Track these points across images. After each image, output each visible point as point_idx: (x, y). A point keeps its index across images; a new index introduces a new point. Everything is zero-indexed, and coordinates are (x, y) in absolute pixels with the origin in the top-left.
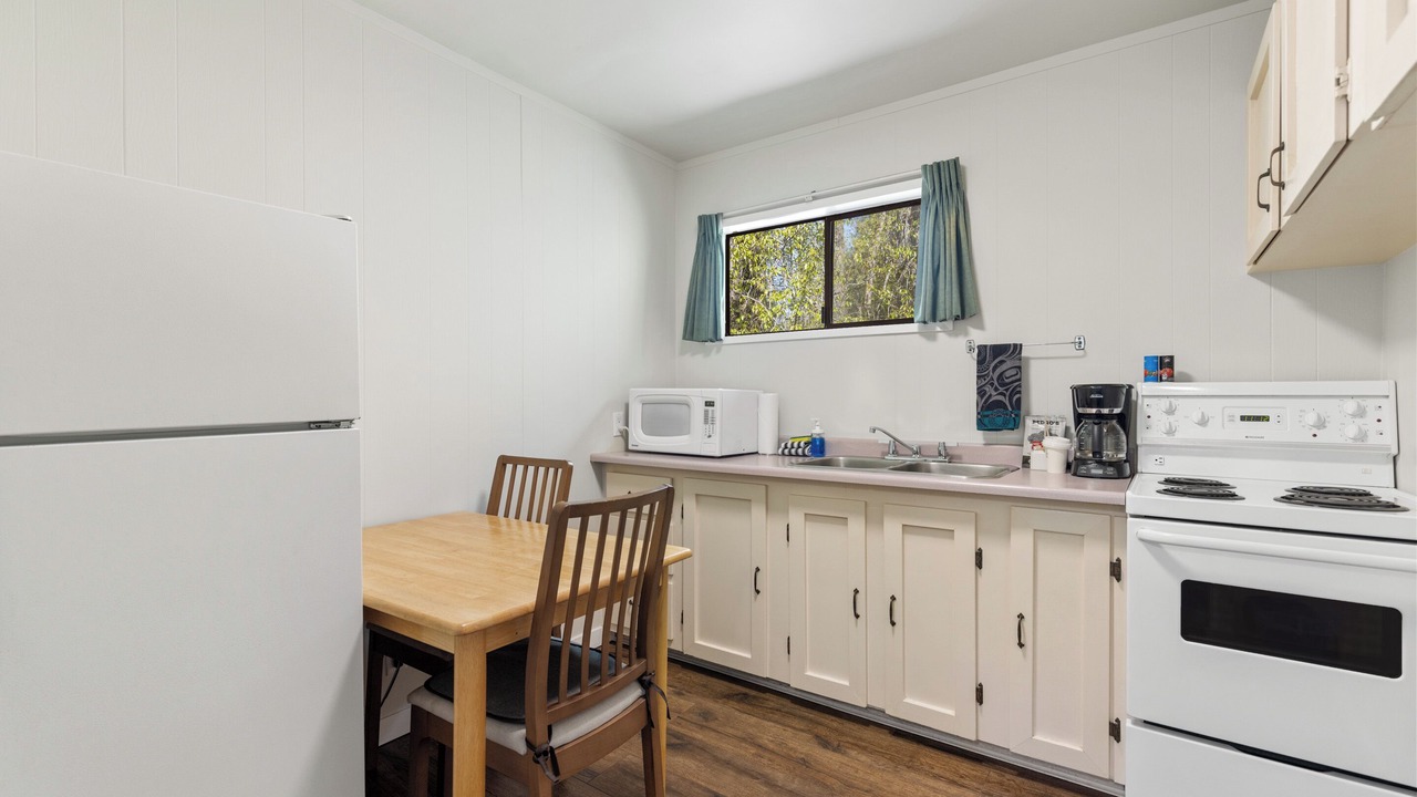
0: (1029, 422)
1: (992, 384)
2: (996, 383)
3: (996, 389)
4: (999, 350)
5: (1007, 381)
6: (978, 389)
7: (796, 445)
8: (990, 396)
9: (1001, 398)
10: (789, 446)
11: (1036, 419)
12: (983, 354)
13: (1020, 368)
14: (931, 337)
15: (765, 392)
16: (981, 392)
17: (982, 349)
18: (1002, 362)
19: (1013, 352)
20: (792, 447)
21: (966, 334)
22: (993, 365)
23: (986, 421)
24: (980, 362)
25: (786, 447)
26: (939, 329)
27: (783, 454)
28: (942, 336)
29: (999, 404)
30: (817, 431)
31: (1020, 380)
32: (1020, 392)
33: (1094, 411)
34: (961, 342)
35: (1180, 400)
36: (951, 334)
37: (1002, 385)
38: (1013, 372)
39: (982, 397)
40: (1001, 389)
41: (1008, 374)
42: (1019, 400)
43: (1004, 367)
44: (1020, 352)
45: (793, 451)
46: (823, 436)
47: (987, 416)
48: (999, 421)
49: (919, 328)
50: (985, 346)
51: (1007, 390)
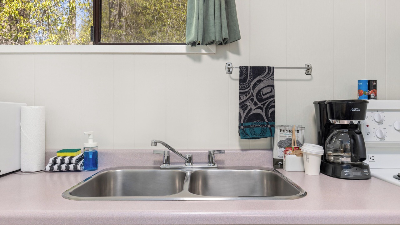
0: (277, 131)
1: (252, 100)
2: (255, 99)
3: (255, 104)
4: (258, 71)
5: (264, 97)
6: (240, 104)
7: (66, 160)
8: (251, 109)
9: (259, 111)
10: (59, 161)
11: (282, 128)
12: (245, 74)
13: (273, 86)
14: (197, 58)
15: (29, 105)
16: (243, 106)
17: (243, 70)
18: (260, 81)
19: (268, 73)
20: (62, 163)
21: (226, 57)
22: (253, 83)
23: (248, 130)
24: (243, 80)
25: (55, 163)
26: (203, 51)
27: (52, 171)
28: (205, 58)
29: (258, 117)
30: (90, 144)
31: (273, 96)
32: (274, 107)
33: (346, 122)
34: (221, 64)
35: (386, 113)
36: (215, 56)
37: (261, 100)
38: (268, 90)
39: (244, 111)
40: (260, 104)
41: (264, 91)
42: (273, 113)
43: (261, 85)
44: (273, 74)
45: (64, 167)
46: (97, 149)
47: (248, 127)
48: (258, 130)
49: (187, 49)
50: (246, 67)
51: (264, 105)
